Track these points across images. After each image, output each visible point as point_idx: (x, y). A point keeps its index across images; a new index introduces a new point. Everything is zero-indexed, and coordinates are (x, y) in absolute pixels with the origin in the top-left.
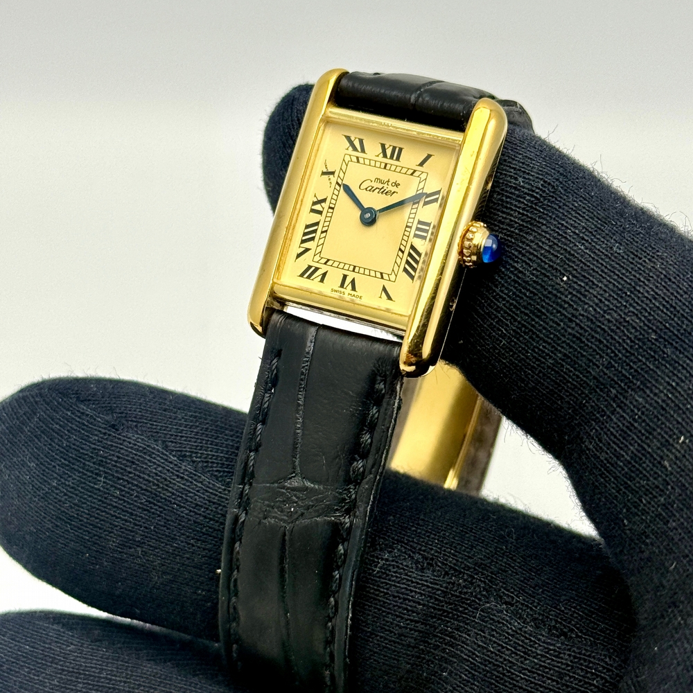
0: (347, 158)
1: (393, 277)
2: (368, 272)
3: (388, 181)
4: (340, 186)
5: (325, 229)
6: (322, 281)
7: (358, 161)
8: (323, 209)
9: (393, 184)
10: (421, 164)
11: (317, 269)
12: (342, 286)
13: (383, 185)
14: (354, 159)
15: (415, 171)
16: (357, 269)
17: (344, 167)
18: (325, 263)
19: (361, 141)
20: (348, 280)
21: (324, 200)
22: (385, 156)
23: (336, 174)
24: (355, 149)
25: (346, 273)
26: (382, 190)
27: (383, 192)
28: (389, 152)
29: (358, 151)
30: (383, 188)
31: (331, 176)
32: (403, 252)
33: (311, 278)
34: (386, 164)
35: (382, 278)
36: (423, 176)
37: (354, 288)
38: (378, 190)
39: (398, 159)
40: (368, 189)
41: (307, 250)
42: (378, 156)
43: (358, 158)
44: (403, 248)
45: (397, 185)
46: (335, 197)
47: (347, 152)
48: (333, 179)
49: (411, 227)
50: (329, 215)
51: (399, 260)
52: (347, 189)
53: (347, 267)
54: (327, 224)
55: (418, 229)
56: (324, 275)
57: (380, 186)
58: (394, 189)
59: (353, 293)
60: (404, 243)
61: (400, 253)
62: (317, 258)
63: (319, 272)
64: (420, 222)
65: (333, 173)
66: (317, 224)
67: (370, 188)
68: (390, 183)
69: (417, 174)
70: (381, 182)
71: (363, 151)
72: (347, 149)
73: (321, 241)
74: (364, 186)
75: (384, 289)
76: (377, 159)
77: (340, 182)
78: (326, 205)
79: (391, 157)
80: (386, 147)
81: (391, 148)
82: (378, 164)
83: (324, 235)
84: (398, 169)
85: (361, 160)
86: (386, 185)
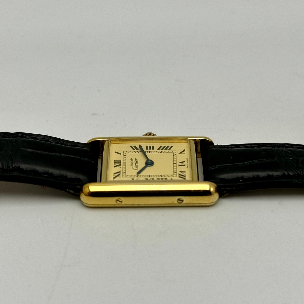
0: (124, 176)
1: (174, 152)
2: (175, 159)
3: (131, 162)
4: (138, 176)
5: (160, 176)
8: (151, 178)
10: (120, 154)
11: (180, 175)
12: (185, 165)
14: (124, 174)
15: (124, 155)
16: (175, 163)
17: (129, 176)
18: (176, 173)
19: (115, 174)
20: (181, 164)
22: (120, 165)
24: (120, 174)
25: (178, 165)
28: (118, 164)
32: (162, 151)
33: (185, 175)
34: (124, 164)
35: (176, 155)
36: (125, 152)
37: (184, 162)
38: (136, 164)
39: (120, 161)
42: (120, 167)
44: (160, 152)
46: (144, 176)
48: (135, 178)
50: (153, 176)
51: (166, 152)
52: (139, 173)
53: (175, 166)
54: (157, 176)
55: (150, 149)
56: (181, 172)
58: (134, 160)
59: (186, 161)
60: (157, 152)
62: (174, 176)
64: (147, 149)
71: (120, 172)
72: (120, 177)
73: (166, 176)
75: (181, 153)
76: (122, 167)
77: (136, 176)
78: (149, 178)
79: (120, 163)
80: (115, 165)
81: (115, 164)
82: (124, 166)
83: (163, 176)
84: (124, 160)
85: (124, 172)
86: (133, 163)
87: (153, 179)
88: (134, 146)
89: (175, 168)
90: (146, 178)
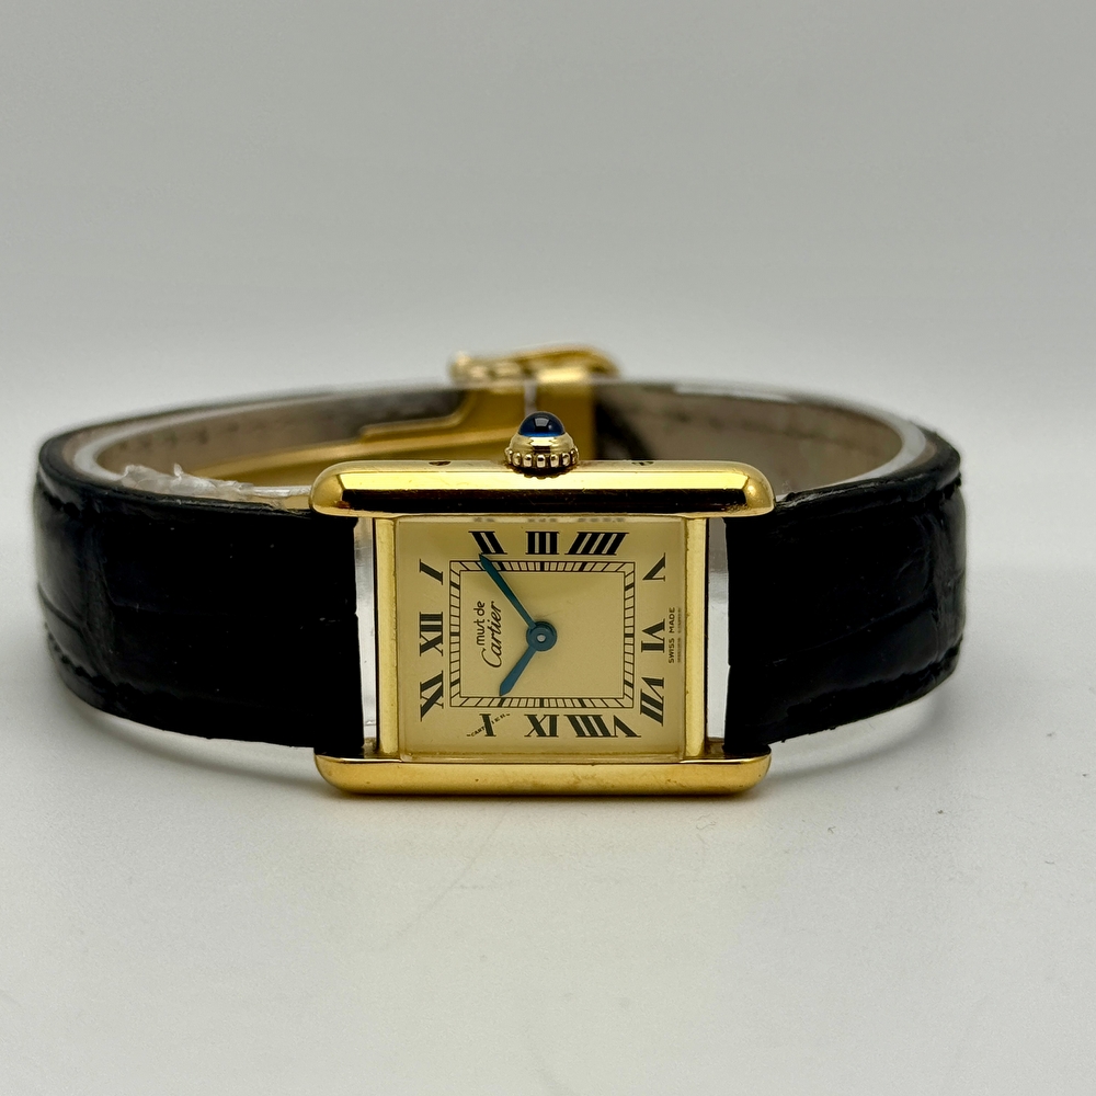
0: (457, 701)
1: (628, 568)
2: (629, 612)
3: (478, 622)
4: (503, 700)
5: (578, 704)
6: (660, 683)
7: (458, 681)
8: (545, 716)
9: (481, 612)
10: (439, 576)
11: (644, 697)
12: (660, 647)
13: (486, 629)
14: (455, 689)
15: (452, 584)
16: (629, 631)
17: (472, 702)
18: (632, 686)
19: (424, 687)
20: (650, 639)
21: (532, 718)
22: (439, 640)
23: (486, 711)
24: (439, 693)
25: (638, 647)
26: (494, 628)
27: (496, 627)
28: (431, 636)
29: (442, 686)
30: (490, 628)
31: (492, 718)
32: (584, 564)
33: (660, 701)
35: (632, 585)
36: (457, 567)
37: (660, 627)
38: (496, 635)
39: (439, 617)
40: (498, 652)
41: (618, 723)
42: (442, 652)
43: (452, 684)
44: (578, 566)
45: (481, 606)
46: (523, 703)
47: (447, 705)
48: (494, 713)
50: (553, 703)
51: (599, 567)
52: (507, 684)
53: (629, 649)
54: (569, 703)
55: (542, 551)
56: (650, 682)
57: (488, 633)
58: (488, 610)
59: (667, 626)
60: (569, 567)
61: (587, 568)
62: (626, 702)
63: (648, 691)
64: (531, 551)
65: (486, 718)
66: (572, 719)
67: (495, 649)
68: (481, 619)
69: (455, 579)
70: (481, 634)
71: (439, 679)
73: (598, 703)
74: (495, 660)
75: (649, 577)
76: (446, 652)
77: (497, 702)
78: (539, 713)
79: (439, 628)
80: (423, 642)
81: (423, 633)
82: (455, 647)
83: (587, 702)
84: (455, 611)
85: (455, 677)
87: (553, 719)
88: (487, 533)
89: (629, 658)
90: (532, 712)
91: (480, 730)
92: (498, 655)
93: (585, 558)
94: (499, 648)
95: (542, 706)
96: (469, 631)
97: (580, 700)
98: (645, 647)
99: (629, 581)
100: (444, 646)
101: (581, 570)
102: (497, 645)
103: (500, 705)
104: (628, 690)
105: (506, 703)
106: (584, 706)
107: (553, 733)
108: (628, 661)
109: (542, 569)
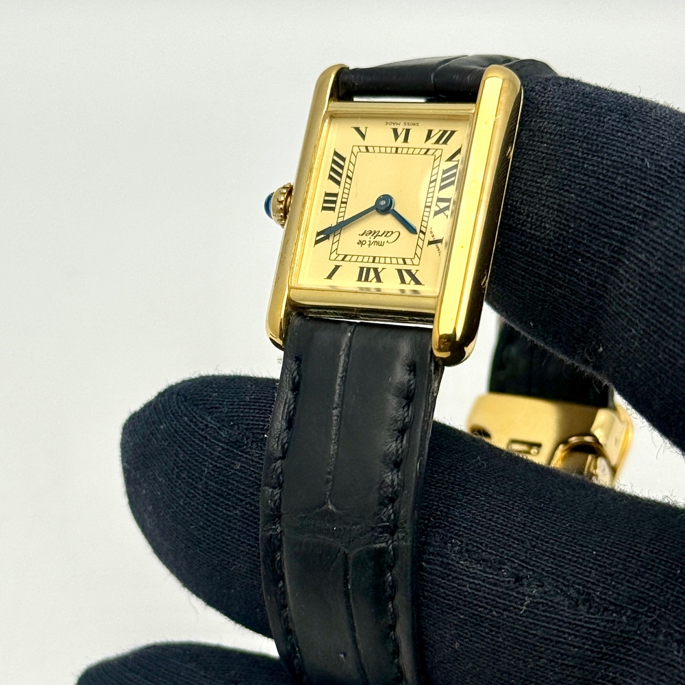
0: (416, 261)
2: (382, 150)
3: (370, 245)
4: (421, 231)
5: (433, 184)
6: (430, 132)
7: (404, 259)
8: (437, 205)
9: (364, 243)
10: (337, 267)
11: (437, 142)
12: (408, 131)
13: (375, 240)
14: (408, 261)
15: (343, 260)
16: (394, 150)
17: (419, 251)
18: (428, 150)
19: (403, 281)
20: (402, 137)
21: (436, 213)
22: (376, 270)
23: (426, 242)
24: (409, 272)
25: (405, 145)
26: (375, 235)
27: (374, 233)
28: (372, 274)
29: (405, 270)
30: (375, 237)
31: (431, 239)
32: (348, 176)
33: (441, 132)
34: (374, 262)
35: (367, 147)
36: (334, 256)
37: (395, 131)
38: (380, 234)
39: (362, 269)
40: (390, 233)
41: (450, 159)
42: (383, 269)
43: (405, 263)
44: (348, 180)
45: (361, 243)
46: (425, 219)
47: (417, 268)
48: (429, 238)
49: (342, 202)
50: (429, 200)
51: (351, 167)
52: (412, 230)
53: (405, 151)
54: (431, 190)
55: (334, 202)
56: (428, 137)
57: (378, 239)
58: (363, 238)
59: (395, 127)
60: (347, 186)
61: (350, 174)
62: (438, 153)
63: (434, 139)
64: (333, 209)
65: (430, 243)
66: (442, 188)
67: (388, 235)
68: (368, 243)
69: (341, 257)
70: (377, 243)
71: (400, 271)
72: (417, 271)
73: (435, 171)
74: (395, 235)
75: (363, 136)
76: (384, 266)
77: (422, 235)
78: (434, 209)
79: (368, 269)
80: (375, 280)
81: (369, 280)
82: (382, 260)
83: (433, 179)
84: (360, 259)
85: (401, 261)
86: (372, 240)
87: (440, 200)
88: (317, 236)
89: (411, 151)
90: (432, 213)
91: (438, 247)
92: (392, 233)
93: (344, 176)
94: (388, 232)
95: (430, 207)
96: (375, 251)
97: (431, 182)
98: (406, 140)
99: (363, 149)
100: (380, 267)
101: (351, 179)
102: (386, 234)
103: (424, 233)
104: (430, 152)
105: (423, 229)
106: (435, 180)
107: (448, 200)
108: (412, 152)
109: (346, 203)
